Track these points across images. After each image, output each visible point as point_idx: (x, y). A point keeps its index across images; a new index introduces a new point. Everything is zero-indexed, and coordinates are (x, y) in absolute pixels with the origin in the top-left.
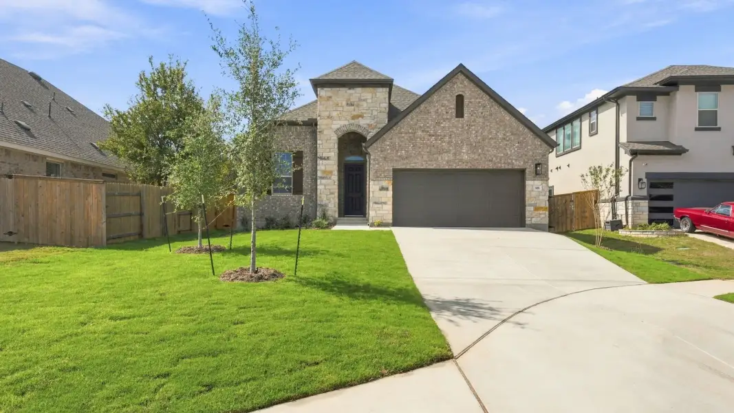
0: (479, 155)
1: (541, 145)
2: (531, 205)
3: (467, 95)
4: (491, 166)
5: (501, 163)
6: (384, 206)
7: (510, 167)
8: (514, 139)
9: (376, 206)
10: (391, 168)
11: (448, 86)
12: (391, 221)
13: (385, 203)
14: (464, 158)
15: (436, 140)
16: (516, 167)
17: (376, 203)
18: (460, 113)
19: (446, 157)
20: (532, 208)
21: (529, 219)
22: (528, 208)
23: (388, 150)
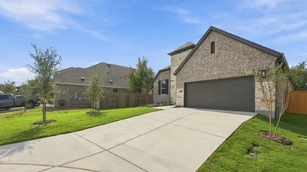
0: (223, 71)
1: (267, 57)
2: (258, 98)
3: (216, 41)
4: (230, 76)
5: (236, 74)
6: (181, 98)
7: (243, 75)
8: (246, 58)
9: (178, 98)
10: (184, 83)
11: (207, 40)
12: (183, 105)
13: (181, 97)
14: (214, 74)
15: (201, 67)
16: (247, 75)
17: (178, 97)
18: (213, 51)
19: (205, 74)
20: (260, 100)
21: (258, 107)
22: (256, 100)
23: (182, 75)
